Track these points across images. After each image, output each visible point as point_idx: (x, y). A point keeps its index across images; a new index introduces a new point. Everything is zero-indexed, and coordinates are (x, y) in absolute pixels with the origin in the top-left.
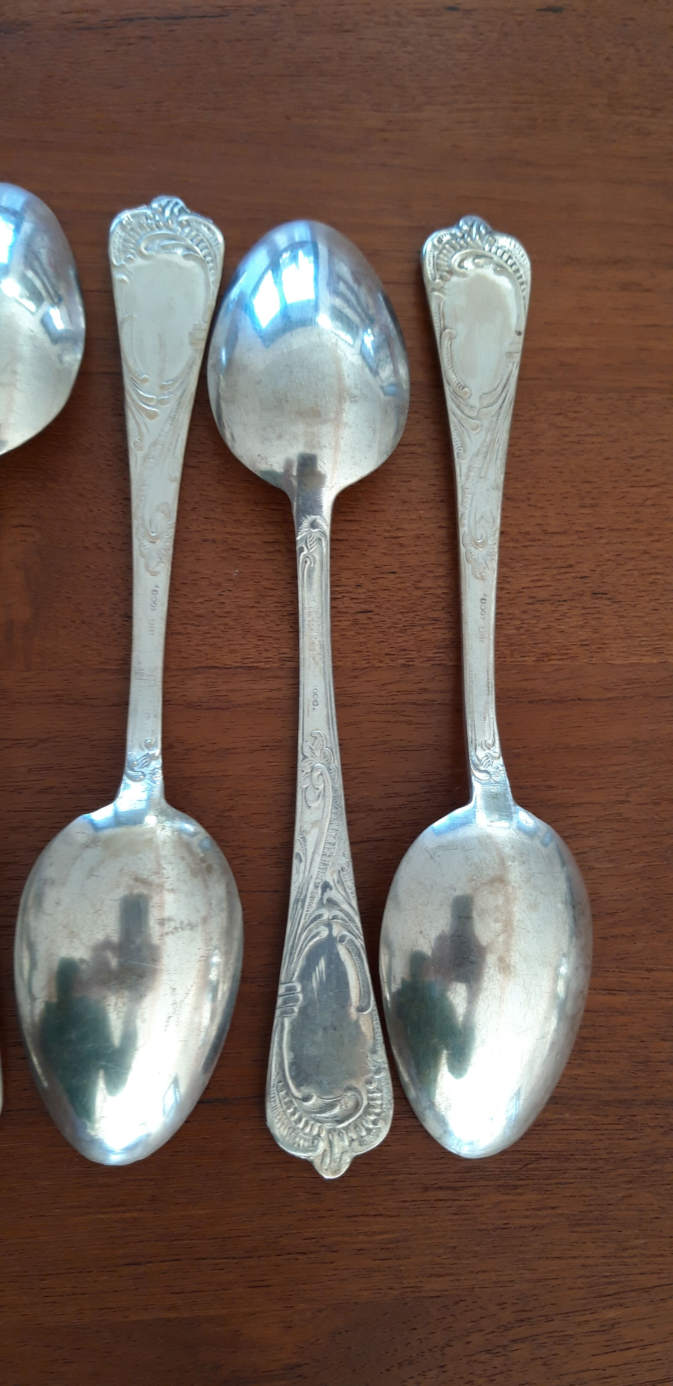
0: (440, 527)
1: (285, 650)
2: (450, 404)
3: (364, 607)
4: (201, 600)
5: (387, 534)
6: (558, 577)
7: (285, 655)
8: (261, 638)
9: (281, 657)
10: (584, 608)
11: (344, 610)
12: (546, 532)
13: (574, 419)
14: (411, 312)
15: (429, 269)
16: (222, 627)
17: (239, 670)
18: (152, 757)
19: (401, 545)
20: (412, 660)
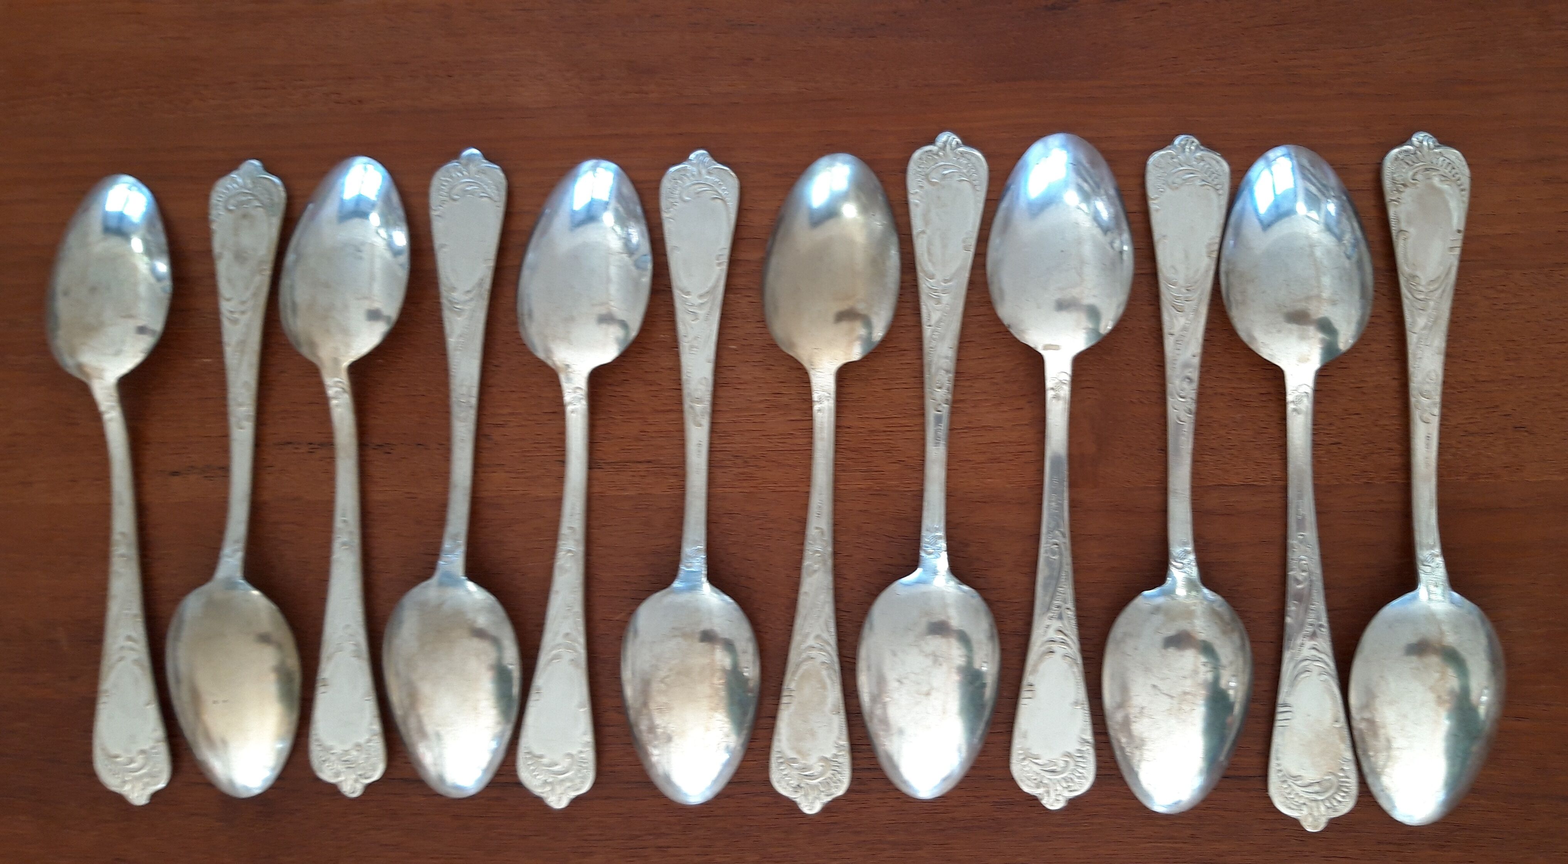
0: (1394, 379)
1: (1274, 473)
2: (1404, 291)
3: (1335, 440)
4: (1213, 437)
5: (1352, 385)
6: (1486, 415)
7: (1276, 476)
8: (1258, 464)
9: (1273, 477)
10: (1507, 439)
11: (1319, 443)
12: (1477, 381)
13: (1502, 291)
14: (1373, 213)
15: (1388, 184)
16: (1228, 456)
17: (1242, 487)
18: (1187, 552)
19: (1364, 393)
20: (1371, 479)
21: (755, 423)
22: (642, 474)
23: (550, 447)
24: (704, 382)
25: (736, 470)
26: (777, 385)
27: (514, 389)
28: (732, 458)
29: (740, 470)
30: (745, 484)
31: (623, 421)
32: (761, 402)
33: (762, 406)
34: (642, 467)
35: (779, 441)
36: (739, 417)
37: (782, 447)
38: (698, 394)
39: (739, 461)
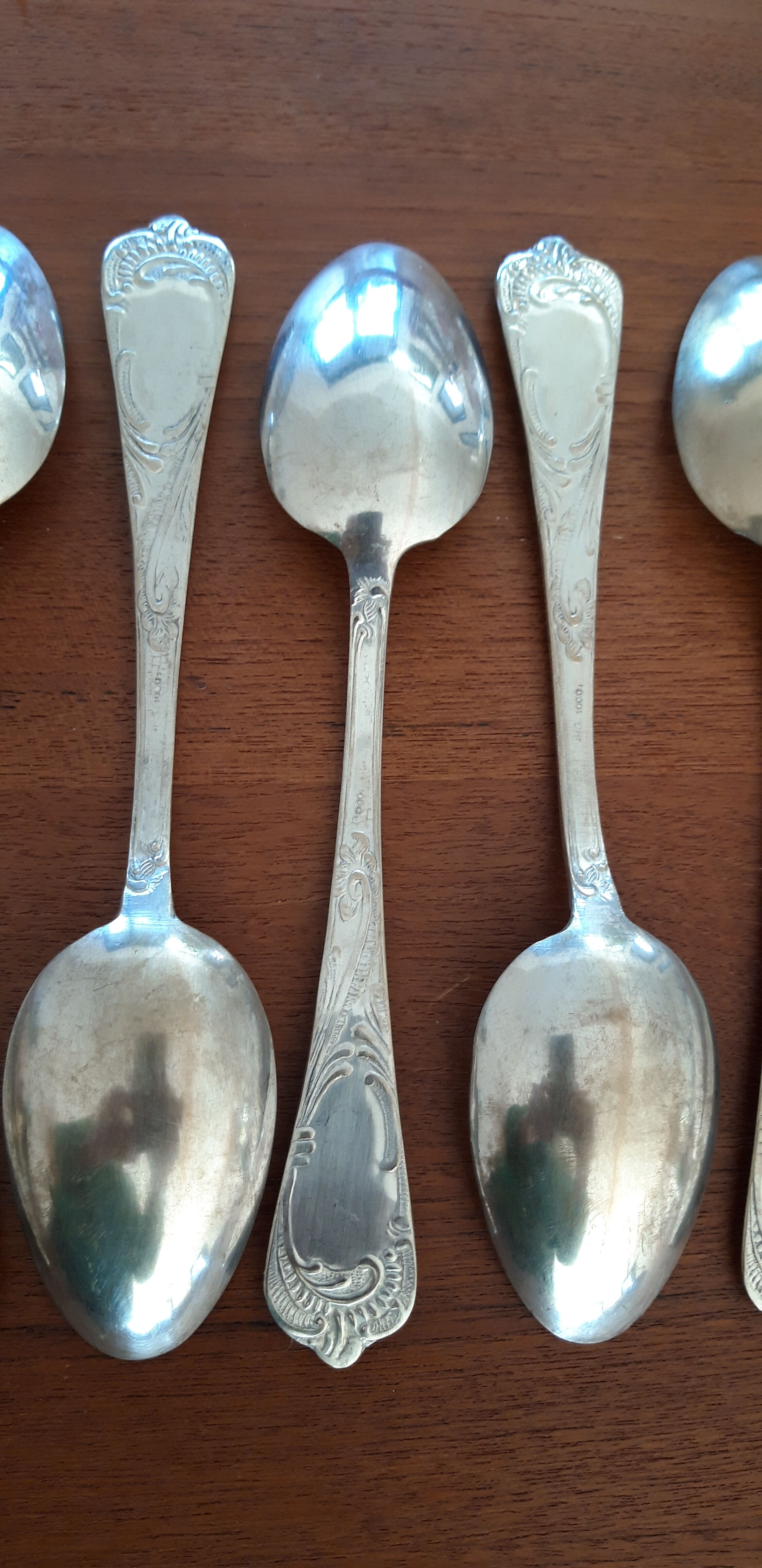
21: (661, 662)
22: (472, 744)
23: (309, 699)
24: (583, 586)
25: (635, 739)
26: (695, 599)
27: (242, 600)
28: (625, 717)
29: (642, 739)
30: (652, 762)
31: (436, 657)
32: (671, 625)
33: (672, 632)
34: (472, 732)
35: (705, 689)
36: (636, 650)
37: (711, 700)
38: (575, 605)
39: (638, 724)
